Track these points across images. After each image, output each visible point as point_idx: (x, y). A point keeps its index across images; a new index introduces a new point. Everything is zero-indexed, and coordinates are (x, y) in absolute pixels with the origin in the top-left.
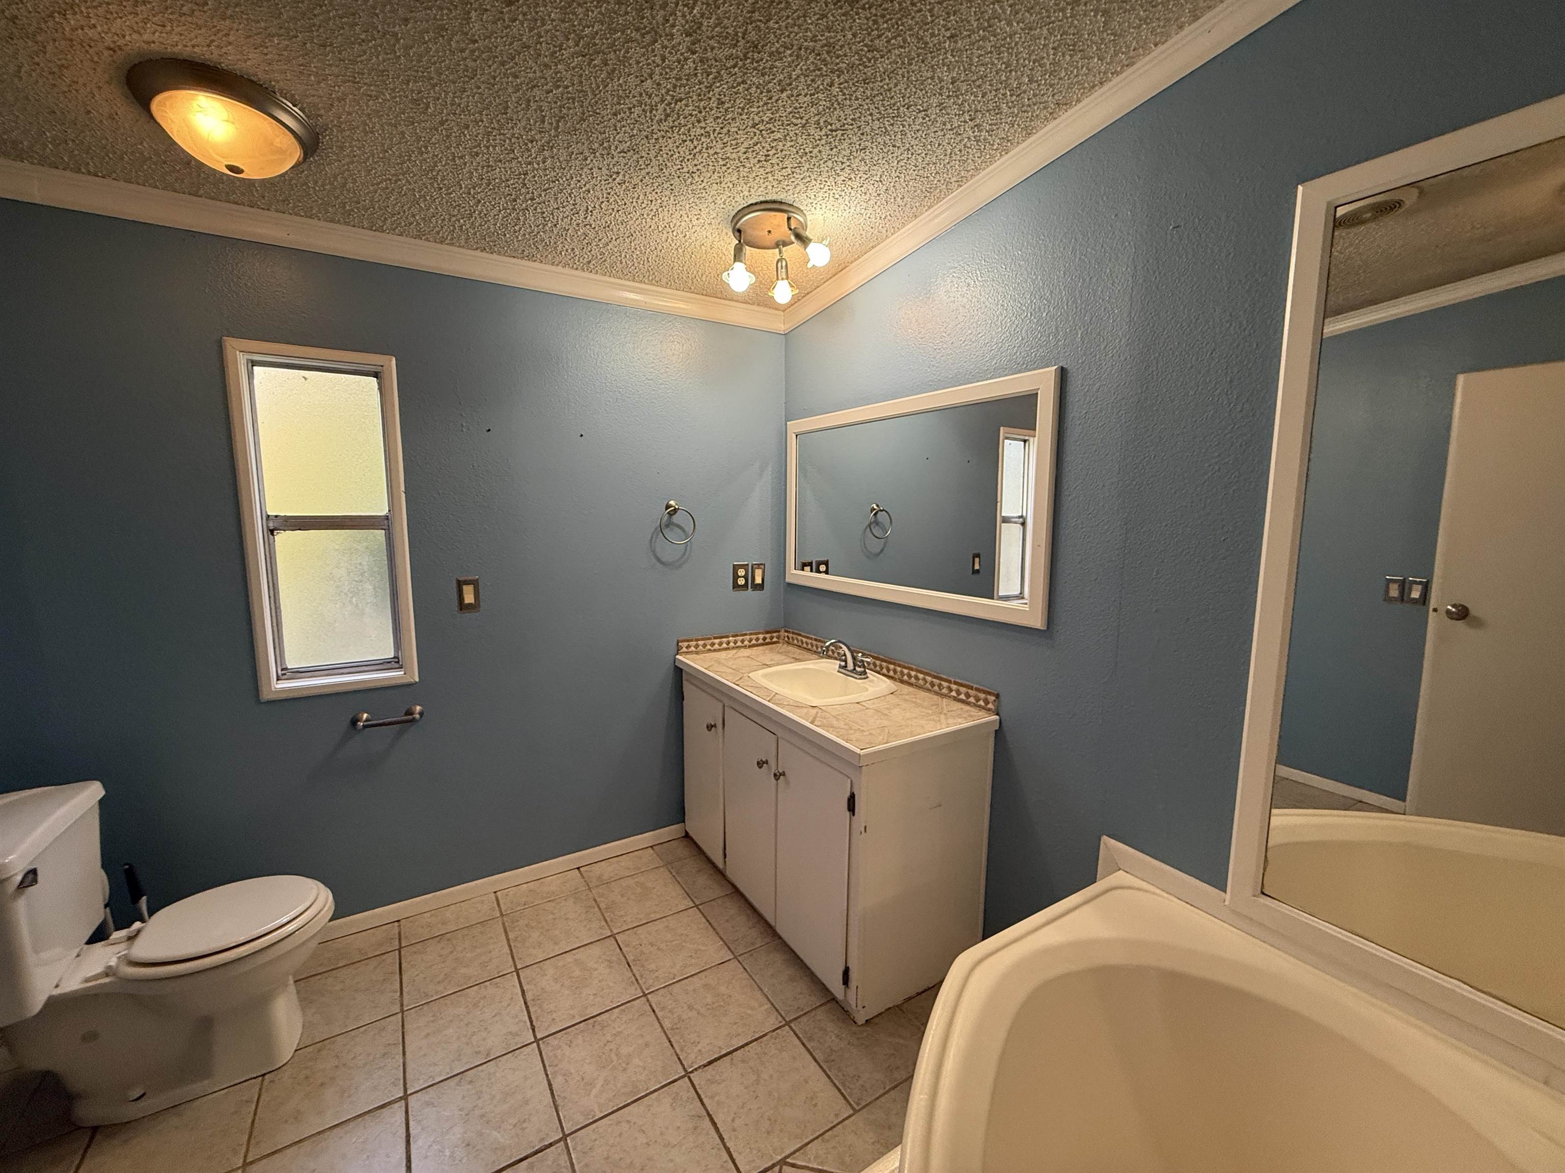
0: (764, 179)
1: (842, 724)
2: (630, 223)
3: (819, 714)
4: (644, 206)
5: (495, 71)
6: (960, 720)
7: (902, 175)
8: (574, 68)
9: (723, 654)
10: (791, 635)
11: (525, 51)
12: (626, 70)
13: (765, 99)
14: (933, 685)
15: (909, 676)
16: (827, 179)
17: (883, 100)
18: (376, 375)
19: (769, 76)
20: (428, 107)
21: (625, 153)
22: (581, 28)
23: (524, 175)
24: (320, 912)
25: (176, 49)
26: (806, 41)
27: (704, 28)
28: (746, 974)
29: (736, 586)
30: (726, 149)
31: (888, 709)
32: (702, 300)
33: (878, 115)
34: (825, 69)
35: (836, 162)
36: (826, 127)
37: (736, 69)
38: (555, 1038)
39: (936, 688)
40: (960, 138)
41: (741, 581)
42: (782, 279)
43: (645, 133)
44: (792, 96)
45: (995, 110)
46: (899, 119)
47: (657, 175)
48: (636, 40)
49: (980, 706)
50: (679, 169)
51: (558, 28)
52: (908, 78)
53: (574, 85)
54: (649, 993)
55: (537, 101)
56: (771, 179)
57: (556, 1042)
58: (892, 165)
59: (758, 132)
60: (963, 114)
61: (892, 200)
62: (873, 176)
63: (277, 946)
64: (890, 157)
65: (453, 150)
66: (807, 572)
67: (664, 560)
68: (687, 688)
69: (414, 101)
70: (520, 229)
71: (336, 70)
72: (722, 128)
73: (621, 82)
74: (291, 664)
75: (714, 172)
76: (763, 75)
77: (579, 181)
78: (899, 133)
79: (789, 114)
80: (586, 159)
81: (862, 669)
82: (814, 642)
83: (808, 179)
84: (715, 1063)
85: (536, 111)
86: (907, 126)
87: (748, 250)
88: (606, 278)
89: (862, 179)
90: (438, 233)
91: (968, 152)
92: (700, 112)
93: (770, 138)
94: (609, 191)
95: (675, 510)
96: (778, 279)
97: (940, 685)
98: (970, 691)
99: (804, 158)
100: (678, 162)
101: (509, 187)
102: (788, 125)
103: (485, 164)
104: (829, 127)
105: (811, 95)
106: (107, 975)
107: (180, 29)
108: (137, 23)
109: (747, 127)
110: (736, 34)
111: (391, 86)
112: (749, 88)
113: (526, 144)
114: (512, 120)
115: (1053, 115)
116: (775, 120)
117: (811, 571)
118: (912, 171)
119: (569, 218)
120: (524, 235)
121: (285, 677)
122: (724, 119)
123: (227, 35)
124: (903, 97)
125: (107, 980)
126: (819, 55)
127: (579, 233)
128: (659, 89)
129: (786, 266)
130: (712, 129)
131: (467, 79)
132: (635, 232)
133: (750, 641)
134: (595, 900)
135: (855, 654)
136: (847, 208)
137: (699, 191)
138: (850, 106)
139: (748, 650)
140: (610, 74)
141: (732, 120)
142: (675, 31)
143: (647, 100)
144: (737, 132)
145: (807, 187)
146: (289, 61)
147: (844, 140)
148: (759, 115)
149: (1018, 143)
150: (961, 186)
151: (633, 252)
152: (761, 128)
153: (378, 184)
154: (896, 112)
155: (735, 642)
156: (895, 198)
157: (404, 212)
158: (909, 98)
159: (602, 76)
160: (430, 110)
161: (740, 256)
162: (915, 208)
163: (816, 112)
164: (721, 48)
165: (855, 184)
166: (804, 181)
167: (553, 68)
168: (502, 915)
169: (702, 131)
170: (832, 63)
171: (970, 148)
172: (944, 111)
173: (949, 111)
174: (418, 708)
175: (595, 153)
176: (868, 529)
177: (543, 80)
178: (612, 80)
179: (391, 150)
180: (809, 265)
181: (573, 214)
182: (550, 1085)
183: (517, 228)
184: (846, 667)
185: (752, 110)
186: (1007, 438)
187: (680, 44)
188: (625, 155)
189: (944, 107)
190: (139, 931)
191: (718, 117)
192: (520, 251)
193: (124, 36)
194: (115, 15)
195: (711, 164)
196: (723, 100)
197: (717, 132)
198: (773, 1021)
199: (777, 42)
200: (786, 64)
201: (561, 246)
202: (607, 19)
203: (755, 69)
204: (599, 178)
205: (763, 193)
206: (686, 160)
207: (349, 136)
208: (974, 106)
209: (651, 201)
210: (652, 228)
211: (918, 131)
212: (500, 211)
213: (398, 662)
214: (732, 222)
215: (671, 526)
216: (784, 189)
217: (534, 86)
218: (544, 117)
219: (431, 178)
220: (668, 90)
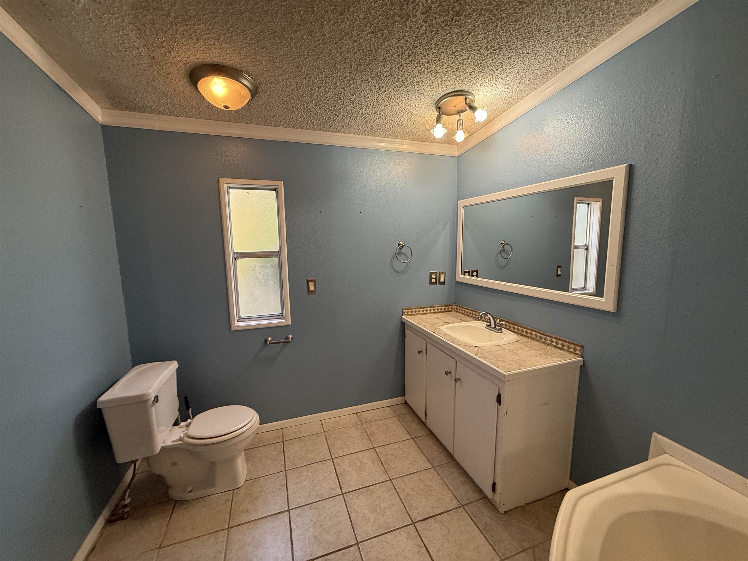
0: (455, 80)
1: (492, 357)
2: (386, 110)
3: (479, 351)
4: (393, 101)
5: (332, 48)
6: (559, 359)
7: (531, 68)
8: (367, 40)
9: (424, 316)
10: (458, 308)
11: (346, 36)
12: (392, 37)
13: (460, 39)
14: (541, 338)
15: (527, 332)
16: (488, 76)
17: (525, 29)
18: (275, 190)
19: (463, 27)
20: (302, 68)
21: (388, 77)
22: (373, 20)
23: (340, 94)
24: (254, 423)
25: (207, 60)
26: (485, 6)
27: (432, 9)
28: (439, 477)
29: (431, 283)
30: (437, 68)
31: (517, 350)
32: (416, 143)
33: (521, 38)
34: (494, 19)
35: (494, 66)
36: (491, 49)
37: (447, 27)
38: (351, 494)
39: (543, 340)
40: (567, 43)
41: (434, 281)
42: (460, 130)
43: (398, 66)
44: (474, 35)
45: (591, 24)
46: (533, 38)
47: (401, 85)
48: (398, 21)
49: (571, 352)
50: (412, 81)
51: (362, 22)
52: (540, 16)
53: (367, 48)
54: (392, 479)
55: (349, 59)
56: (458, 79)
57: (351, 496)
58: (526, 63)
59: (454, 57)
60: (571, 30)
61: (523, 82)
62: (514, 71)
63: (239, 437)
64: (525, 59)
65: (311, 87)
66: (467, 276)
67: (397, 270)
68: (407, 332)
69: (297, 67)
70: (336, 118)
71: (266, 58)
72: (436, 58)
73: (389, 43)
74: (242, 315)
75: (429, 80)
76: (460, 27)
77: (365, 93)
78: (532, 46)
79: (472, 45)
80: (369, 83)
81: (500, 328)
82: (471, 312)
83: (478, 77)
84: (427, 520)
85: (348, 63)
86: (537, 42)
87: (444, 117)
88: (373, 138)
89: (508, 73)
90: (301, 124)
91: (571, 50)
92: (426, 51)
93: (460, 59)
94: (378, 96)
95: (403, 246)
96: (458, 130)
97: (545, 339)
98: (564, 343)
99: (477, 67)
100: (412, 78)
101: (333, 100)
102: (471, 51)
103: (324, 91)
104: (493, 48)
105: (485, 33)
106: (180, 441)
107: (210, 51)
108: (195, 51)
109: (449, 55)
110: (449, 9)
111: (288, 62)
112: (452, 35)
113: (343, 79)
114: (337, 69)
115: (628, 22)
116: (464, 50)
117: (469, 275)
118: (536, 65)
119: (358, 111)
120: (338, 121)
121: (240, 320)
122: (438, 53)
123: (226, 50)
124: (536, 26)
125: (180, 442)
126: (492, 11)
127: (362, 118)
128: (407, 43)
129: (462, 123)
130: (431, 59)
131: (320, 53)
132: (388, 114)
133: (438, 310)
134: (365, 430)
135: (496, 320)
136: (497, 89)
137: (421, 91)
138: (505, 36)
139: (436, 314)
140: (384, 41)
141: (442, 53)
142: (418, 13)
143: (400, 49)
144: (443, 59)
145: (477, 81)
146: (249, 57)
147: (500, 54)
148: (456, 48)
149: (603, 40)
150: (564, 69)
151: (386, 124)
152: (456, 55)
153: (279, 106)
154: (531, 35)
155: (430, 310)
156: (525, 81)
157: (288, 117)
158: (540, 26)
159: (380, 42)
160: (303, 70)
161: (439, 120)
162: (535, 85)
163: (486, 42)
164: (440, 17)
165: (503, 76)
166: (476, 78)
167: (358, 41)
168: (324, 432)
169: (426, 61)
170: (498, 15)
171: (573, 48)
172: (559, 30)
173: (563, 29)
174: (291, 336)
175: (373, 79)
176: (499, 254)
177: (353, 48)
178: (385, 43)
179: (285, 90)
180: (476, 121)
181: (360, 109)
182: (350, 517)
183: (335, 119)
184: (490, 326)
185: (453, 46)
186: (578, 203)
187: (419, 19)
188: (387, 78)
189: (560, 28)
190: (190, 423)
191: (434, 53)
192: (335, 129)
193: (190, 58)
194: (187, 50)
195: (428, 76)
196: (438, 43)
197: (433, 60)
198: (454, 504)
199: (470, 9)
200: (473, 20)
201: (353, 124)
202: (385, 13)
203: (456, 25)
204: (374, 91)
205: (454, 88)
206: (416, 76)
207: (269, 86)
208: (578, 24)
209: (397, 98)
210: (396, 111)
211: (543, 43)
212: (328, 111)
213: (282, 316)
214: (436, 104)
215: (400, 254)
216: (464, 84)
217: (349, 52)
218: (352, 65)
219: (301, 101)
220: (411, 43)
